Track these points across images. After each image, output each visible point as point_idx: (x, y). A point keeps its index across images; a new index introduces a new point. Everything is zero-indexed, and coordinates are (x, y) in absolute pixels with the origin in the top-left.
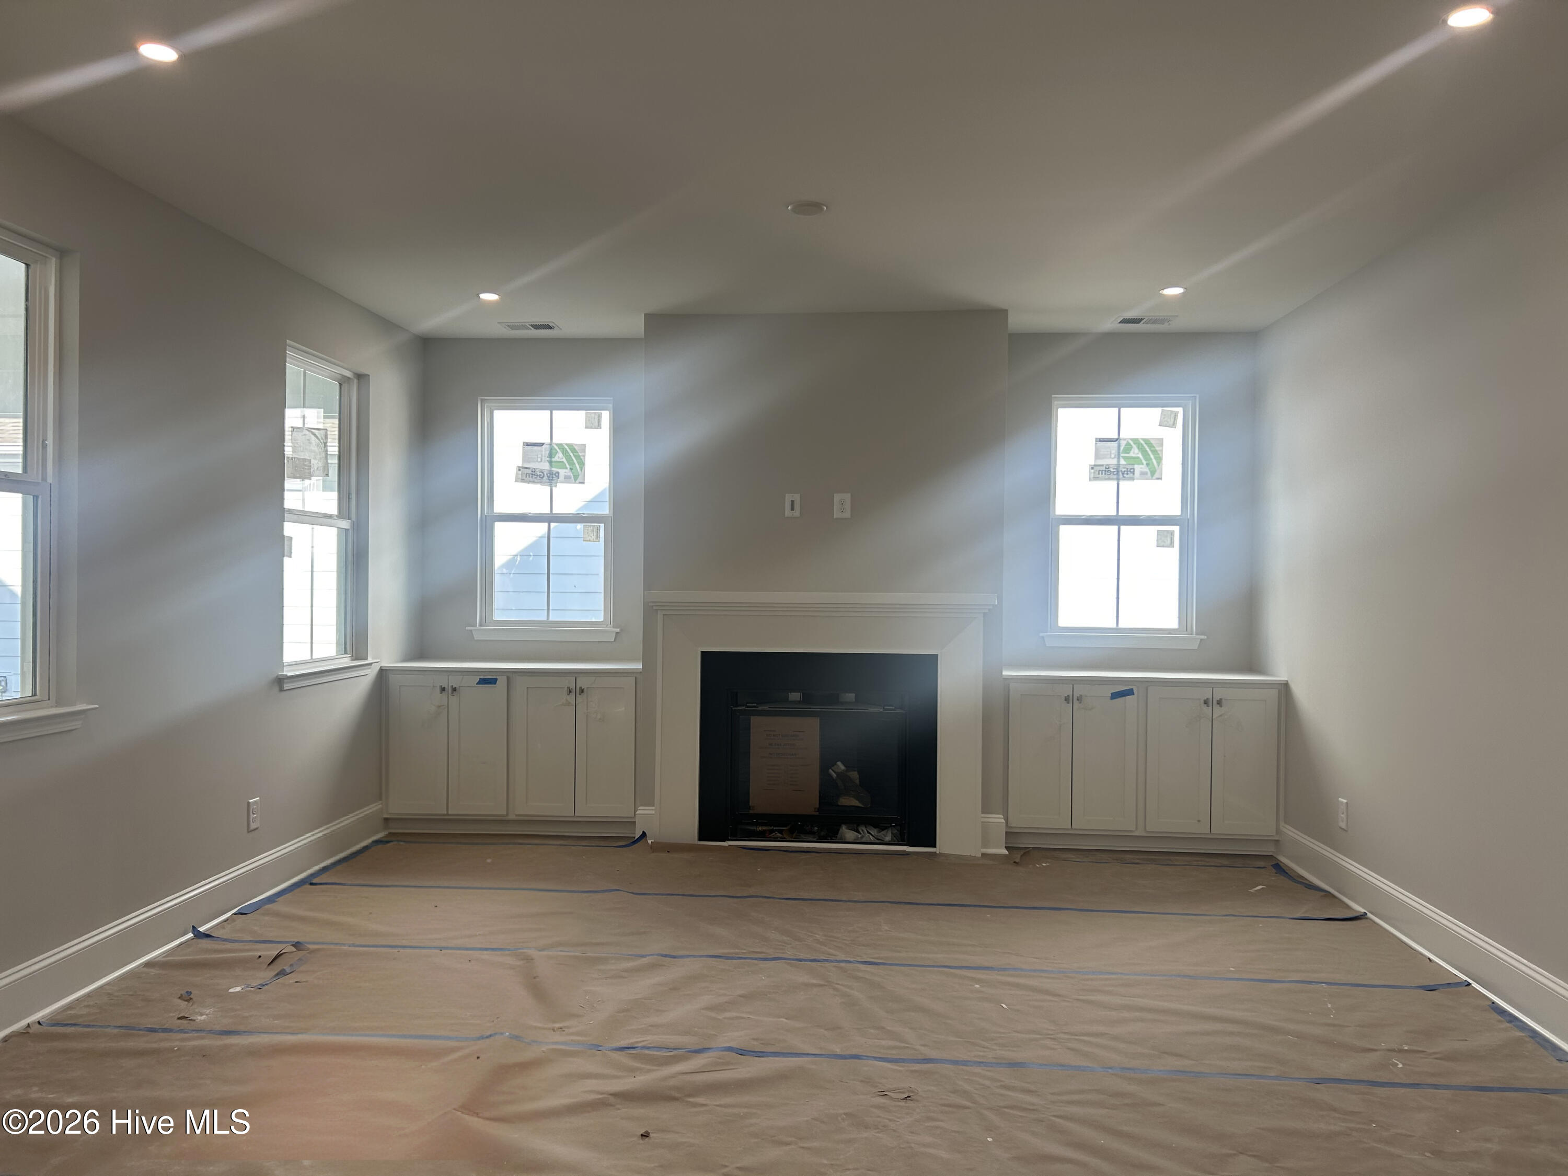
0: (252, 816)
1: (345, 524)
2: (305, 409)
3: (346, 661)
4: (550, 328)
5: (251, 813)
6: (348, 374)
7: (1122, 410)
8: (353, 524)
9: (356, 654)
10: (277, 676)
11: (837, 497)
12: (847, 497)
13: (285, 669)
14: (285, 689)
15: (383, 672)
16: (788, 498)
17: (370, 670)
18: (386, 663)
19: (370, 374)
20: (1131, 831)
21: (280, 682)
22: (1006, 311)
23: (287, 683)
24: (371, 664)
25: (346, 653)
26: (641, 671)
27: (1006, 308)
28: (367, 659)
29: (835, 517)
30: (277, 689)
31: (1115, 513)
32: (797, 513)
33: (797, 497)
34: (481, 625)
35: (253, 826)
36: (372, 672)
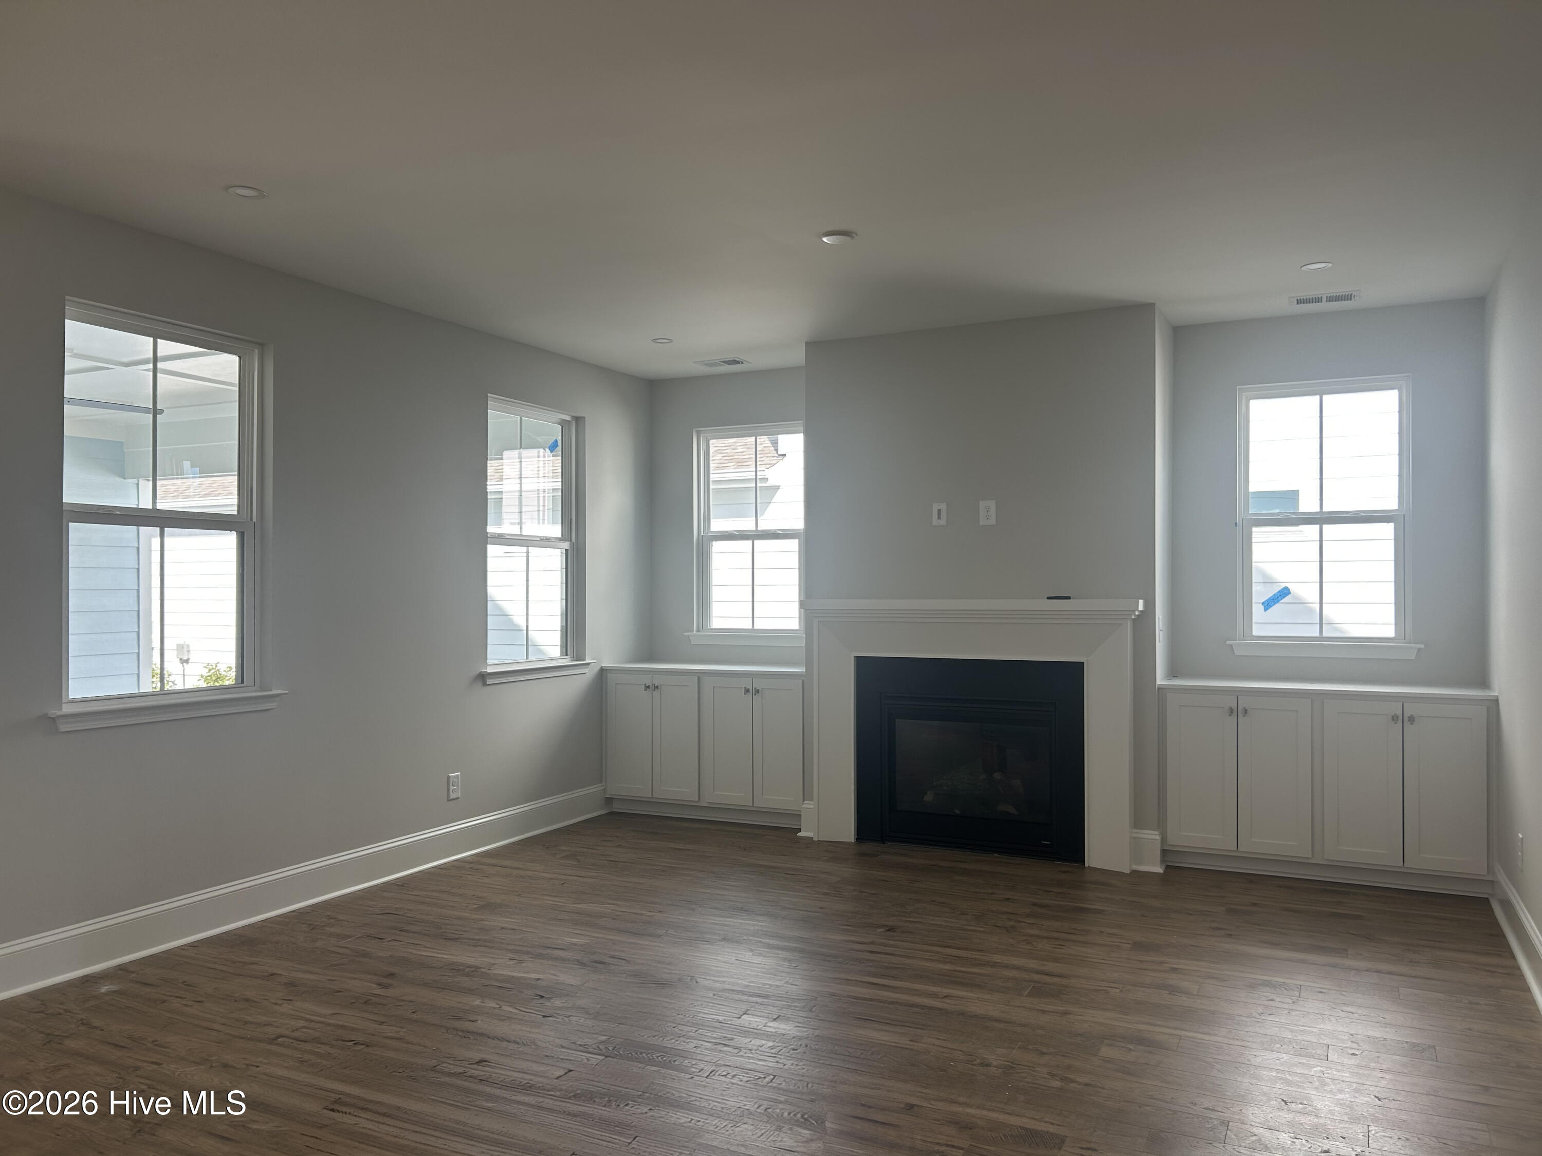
0: (451, 788)
1: (566, 545)
2: (521, 450)
3: (566, 661)
4: (738, 362)
5: (451, 784)
6: (568, 418)
7: (1325, 397)
8: (572, 545)
9: (577, 655)
10: (480, 673)
11: (983, 504)
12: (992, 504)
13: (488, 667)
14: (488, 683)
15: (603, 671)
16: (935, 507)
17: (588, 669)
18: (608, 663)
19: (585, 416)
20: (1308, 858)
21: (482, 678)
22: (1154, 304)
23: (489, 679)
24: (588, 664)
25: (567, 655)
26: (805, 674)
27: (1153, 302)
28: (585, 660)
29: (980, 524)
30: (480, 684)
31: (1318, 510)
32: (943, 522)
33: (943, 507)
34: (698, 631)
35: (453, 796)
36: (590, 673)
